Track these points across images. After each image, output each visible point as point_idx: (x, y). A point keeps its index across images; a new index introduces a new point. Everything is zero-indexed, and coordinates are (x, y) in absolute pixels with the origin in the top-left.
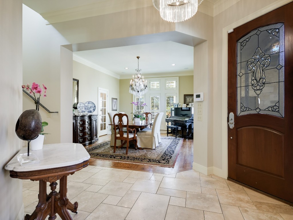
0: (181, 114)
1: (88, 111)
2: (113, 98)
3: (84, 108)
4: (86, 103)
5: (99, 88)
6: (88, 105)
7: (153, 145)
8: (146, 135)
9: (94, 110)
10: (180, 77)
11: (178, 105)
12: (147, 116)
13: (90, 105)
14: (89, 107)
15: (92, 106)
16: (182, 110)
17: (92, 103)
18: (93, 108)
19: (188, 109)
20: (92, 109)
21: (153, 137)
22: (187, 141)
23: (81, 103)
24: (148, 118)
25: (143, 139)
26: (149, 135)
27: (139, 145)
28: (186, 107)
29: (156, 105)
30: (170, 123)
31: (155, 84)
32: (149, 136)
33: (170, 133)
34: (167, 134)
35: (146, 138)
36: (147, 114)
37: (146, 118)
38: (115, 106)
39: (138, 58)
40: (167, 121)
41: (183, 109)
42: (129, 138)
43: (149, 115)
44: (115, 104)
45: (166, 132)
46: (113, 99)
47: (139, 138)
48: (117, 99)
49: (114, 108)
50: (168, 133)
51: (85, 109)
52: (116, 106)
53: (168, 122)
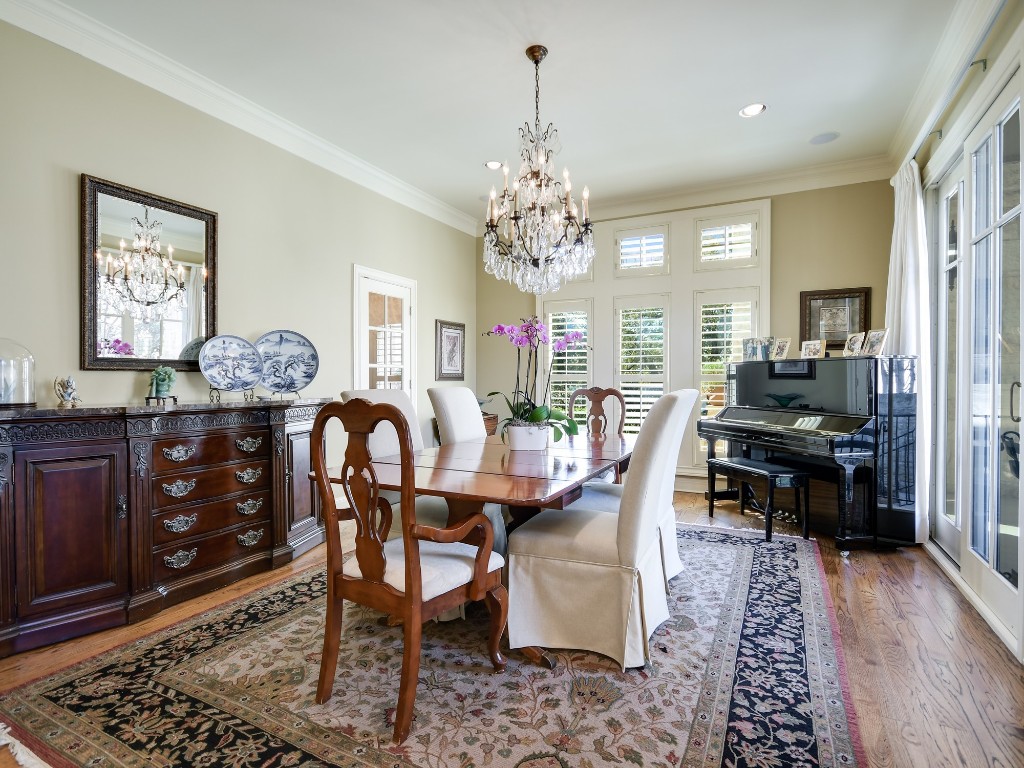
0: (769, 396)
1: (278, 380)
2: (444, 324)
3: (248, 365)
4: (264, 338)
5: (359, 270)
6: (276, 349)
7: (629, 637)
8: (573, 553)
9: (310, 376)
10: (775, 201)
11: (766, 350)
12: (597, 410)
13: (289, 350)
14: (283, 359)
15: (301, 355)
16: (773, 375)
17: (299, 339)
18: (303, 368)
19: (806, 371)
20: (297, 374)
21: (626, 576)
22: (847, 562)
23: (227, 340)
24: (601, 418)
25: (550, 581)
26: (593, 557)
27: (523, 628)
28: (827, 355)
29: (645, 360)
30: (722, 447)
31: (643, 251)
32: (600, 569)
33: (722, 496)
34: (707, 503)
35: (578, 577)
36: (597, 395)
37: (592, 417)
38: (451, 359)
39: (535, 53)
40: (707, 432)
41: (778, 368)
42: (427, 596)
43: (609, 403)
44: (452, 351)
45: (704, 488)
46: (441, 324)
47: (526, 570)
48: (461, 327)
49: (447, 369)
50: (713, 495)
51: (257, 370)
52: (457, 358)
53: (712, 442)
